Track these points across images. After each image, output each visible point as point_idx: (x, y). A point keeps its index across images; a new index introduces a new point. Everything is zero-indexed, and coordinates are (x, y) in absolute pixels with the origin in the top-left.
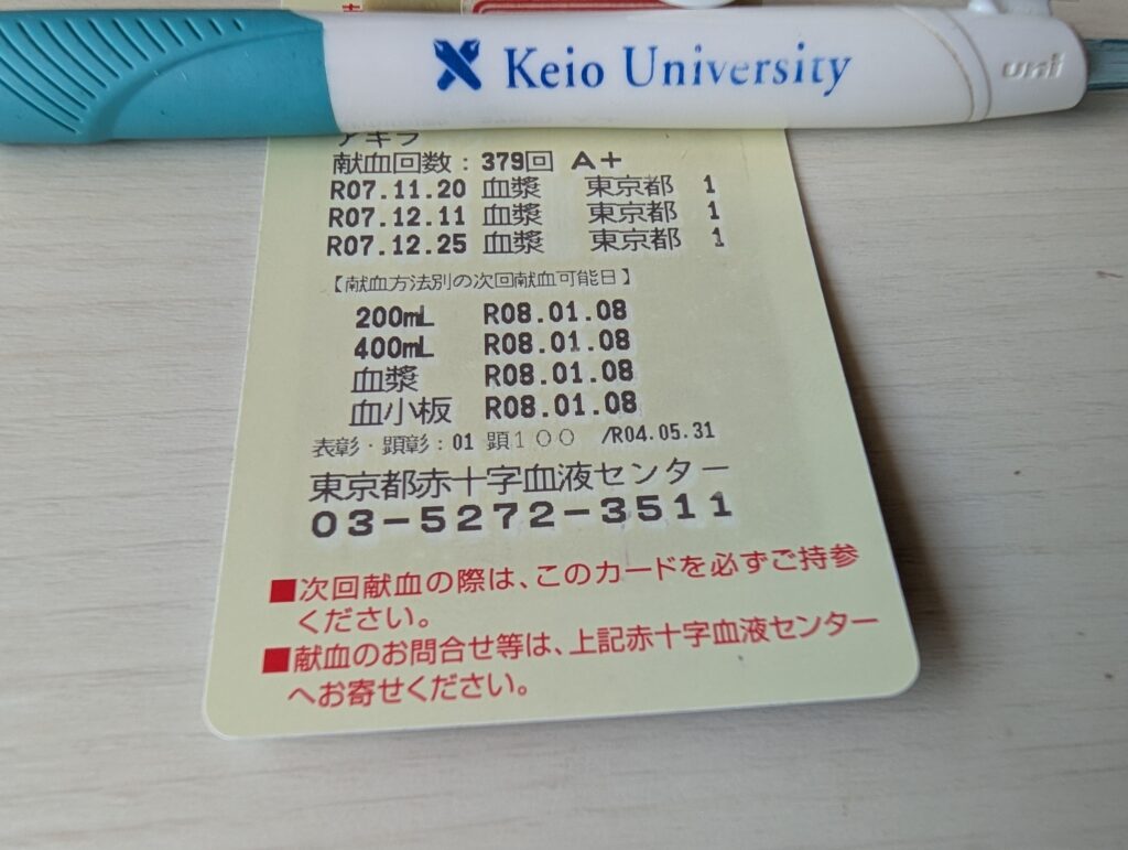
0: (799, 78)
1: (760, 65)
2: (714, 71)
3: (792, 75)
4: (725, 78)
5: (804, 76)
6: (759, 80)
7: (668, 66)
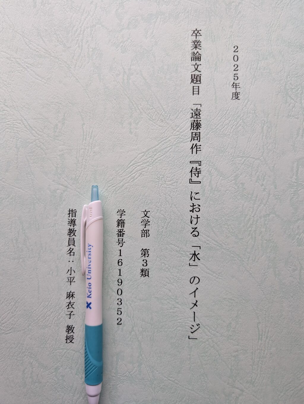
0: (90, 252)
1: (89, 258)
2: (89, 265)
3: (90, 253)
4: (90, 264)
5: (90, 251)
6: (90, 258)
7: (89, 273)
